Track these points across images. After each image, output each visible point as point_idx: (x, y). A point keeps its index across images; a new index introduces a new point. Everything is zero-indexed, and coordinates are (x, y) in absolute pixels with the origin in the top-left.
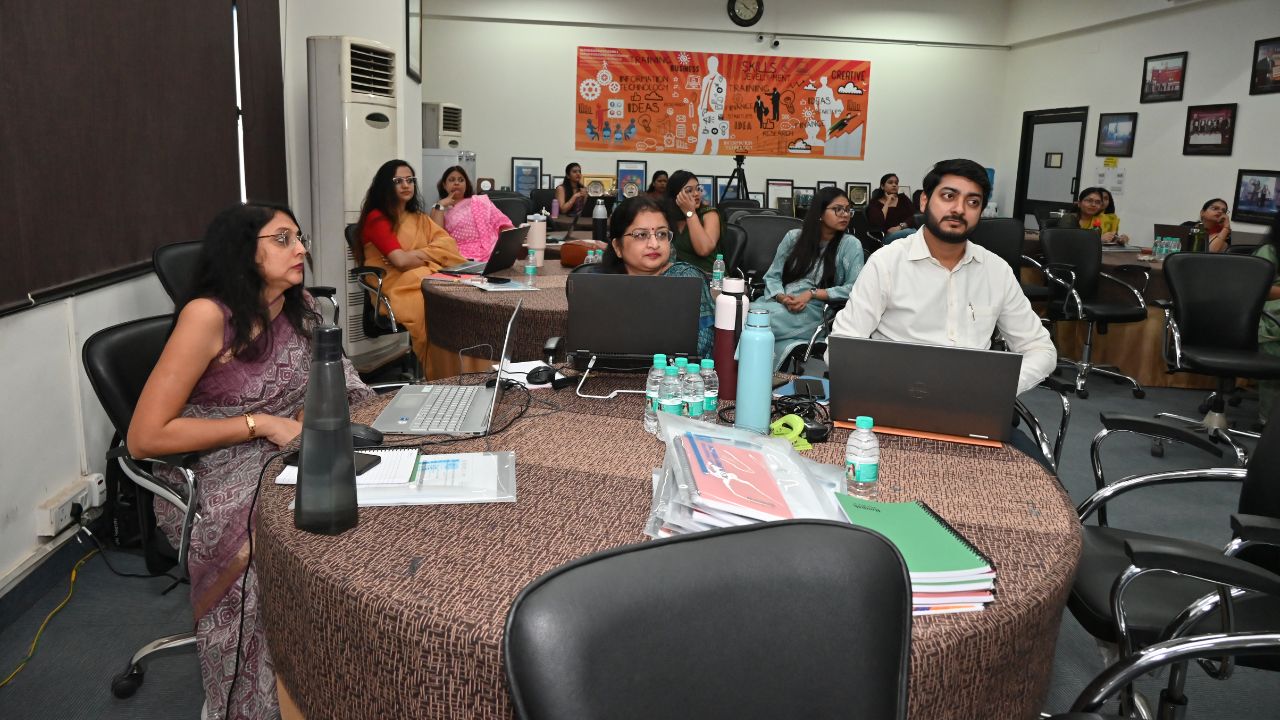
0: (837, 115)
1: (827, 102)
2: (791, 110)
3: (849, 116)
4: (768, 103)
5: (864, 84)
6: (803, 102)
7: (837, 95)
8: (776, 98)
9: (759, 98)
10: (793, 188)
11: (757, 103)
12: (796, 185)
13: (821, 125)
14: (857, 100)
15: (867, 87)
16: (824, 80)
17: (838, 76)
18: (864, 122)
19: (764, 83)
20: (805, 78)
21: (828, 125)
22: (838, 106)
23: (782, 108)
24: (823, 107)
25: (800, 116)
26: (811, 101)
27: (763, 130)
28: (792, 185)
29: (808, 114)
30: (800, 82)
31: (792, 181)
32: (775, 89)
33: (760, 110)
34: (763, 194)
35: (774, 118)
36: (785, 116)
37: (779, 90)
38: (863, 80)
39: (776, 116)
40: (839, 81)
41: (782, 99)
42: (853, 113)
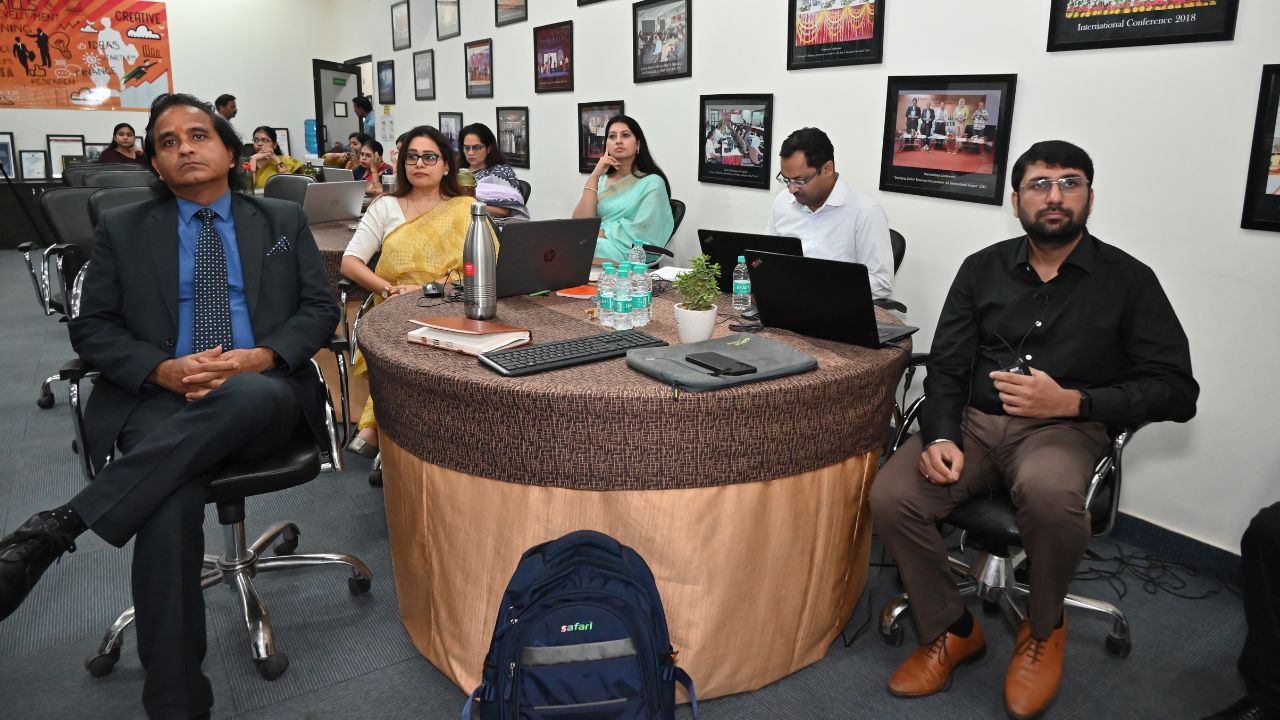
0: (131, 62)
1: (116, 47)
2: (67, 54)
3: (147, 64)
4: (32, 46)
5: (162, 28)
6: (82, 46)
7: (127, 39)
8: (43, 41)
9: (18, 39)
10: (84, 145)
11: (16, 47)
12: (87, 141)
13: (111, 73)
14: (156, 46)
15: (166, 31)
16: (106, 21)
17: (125, 18)
18: (168, 69)
19: (23, 22)
20: (79, 18)
21: (121, 73)
22: (132, 52)
23: (52, 52)
24: (109, 52)
25: (82, 62)
26: (92, 46)
27: (30, 77)
28: (83, 140)
29: (90, 59)
30: (73, 22)
31: (82, 136)
32: (39, 30)
33: (23, 55)
34: (44, 152)
35: (45, 64)
36: (59, 62)
37: (46, 31)
38: (158, 23)
39: (47, 60)
40: (126, 24)
41: (51, 41)
42: (153, 60)
